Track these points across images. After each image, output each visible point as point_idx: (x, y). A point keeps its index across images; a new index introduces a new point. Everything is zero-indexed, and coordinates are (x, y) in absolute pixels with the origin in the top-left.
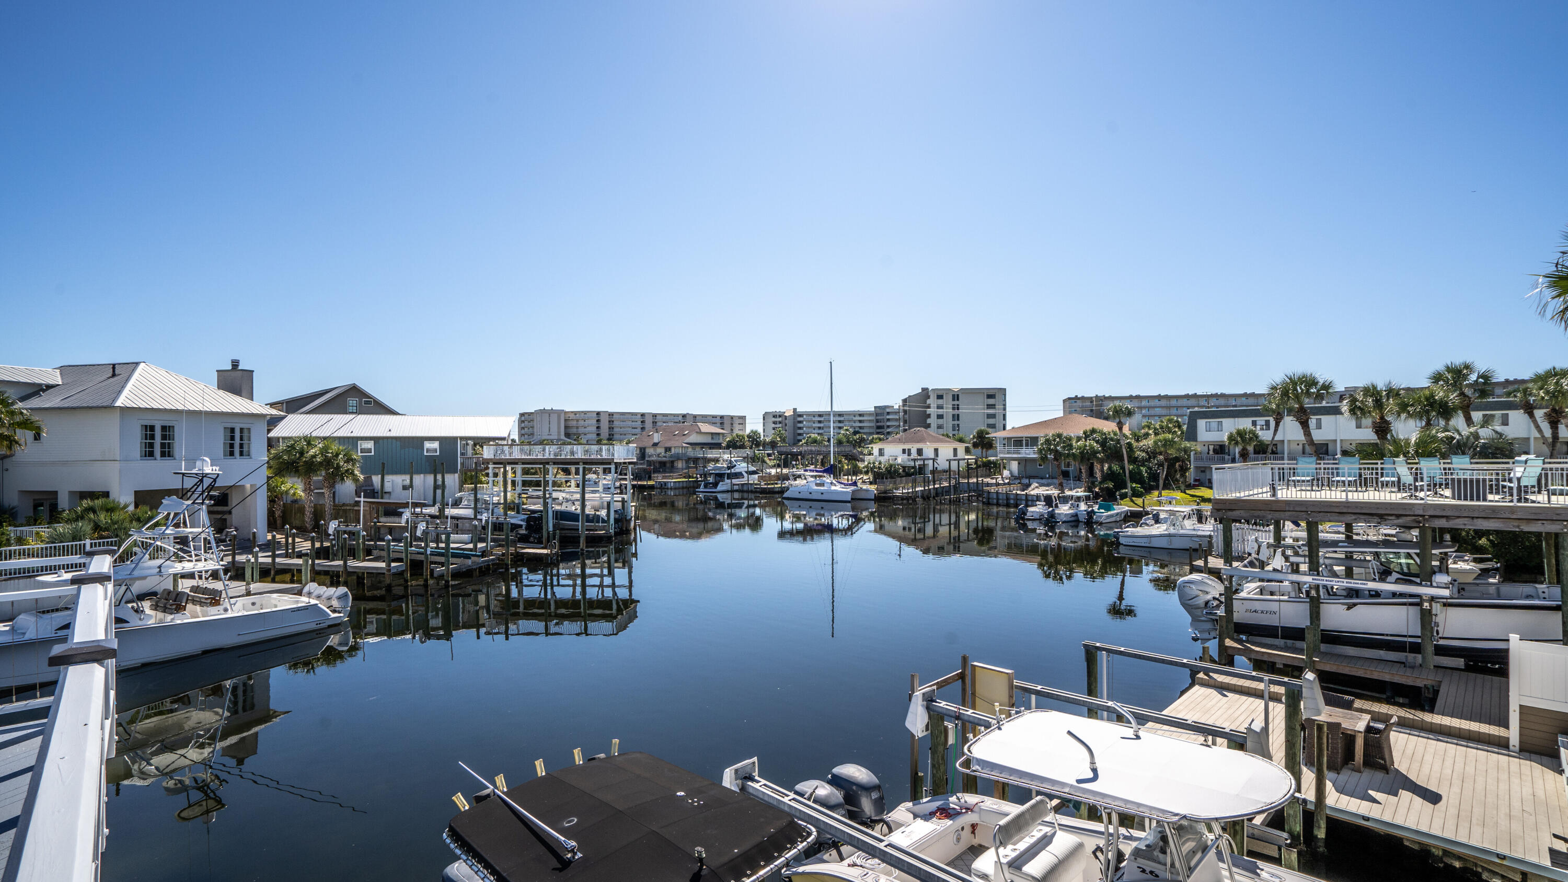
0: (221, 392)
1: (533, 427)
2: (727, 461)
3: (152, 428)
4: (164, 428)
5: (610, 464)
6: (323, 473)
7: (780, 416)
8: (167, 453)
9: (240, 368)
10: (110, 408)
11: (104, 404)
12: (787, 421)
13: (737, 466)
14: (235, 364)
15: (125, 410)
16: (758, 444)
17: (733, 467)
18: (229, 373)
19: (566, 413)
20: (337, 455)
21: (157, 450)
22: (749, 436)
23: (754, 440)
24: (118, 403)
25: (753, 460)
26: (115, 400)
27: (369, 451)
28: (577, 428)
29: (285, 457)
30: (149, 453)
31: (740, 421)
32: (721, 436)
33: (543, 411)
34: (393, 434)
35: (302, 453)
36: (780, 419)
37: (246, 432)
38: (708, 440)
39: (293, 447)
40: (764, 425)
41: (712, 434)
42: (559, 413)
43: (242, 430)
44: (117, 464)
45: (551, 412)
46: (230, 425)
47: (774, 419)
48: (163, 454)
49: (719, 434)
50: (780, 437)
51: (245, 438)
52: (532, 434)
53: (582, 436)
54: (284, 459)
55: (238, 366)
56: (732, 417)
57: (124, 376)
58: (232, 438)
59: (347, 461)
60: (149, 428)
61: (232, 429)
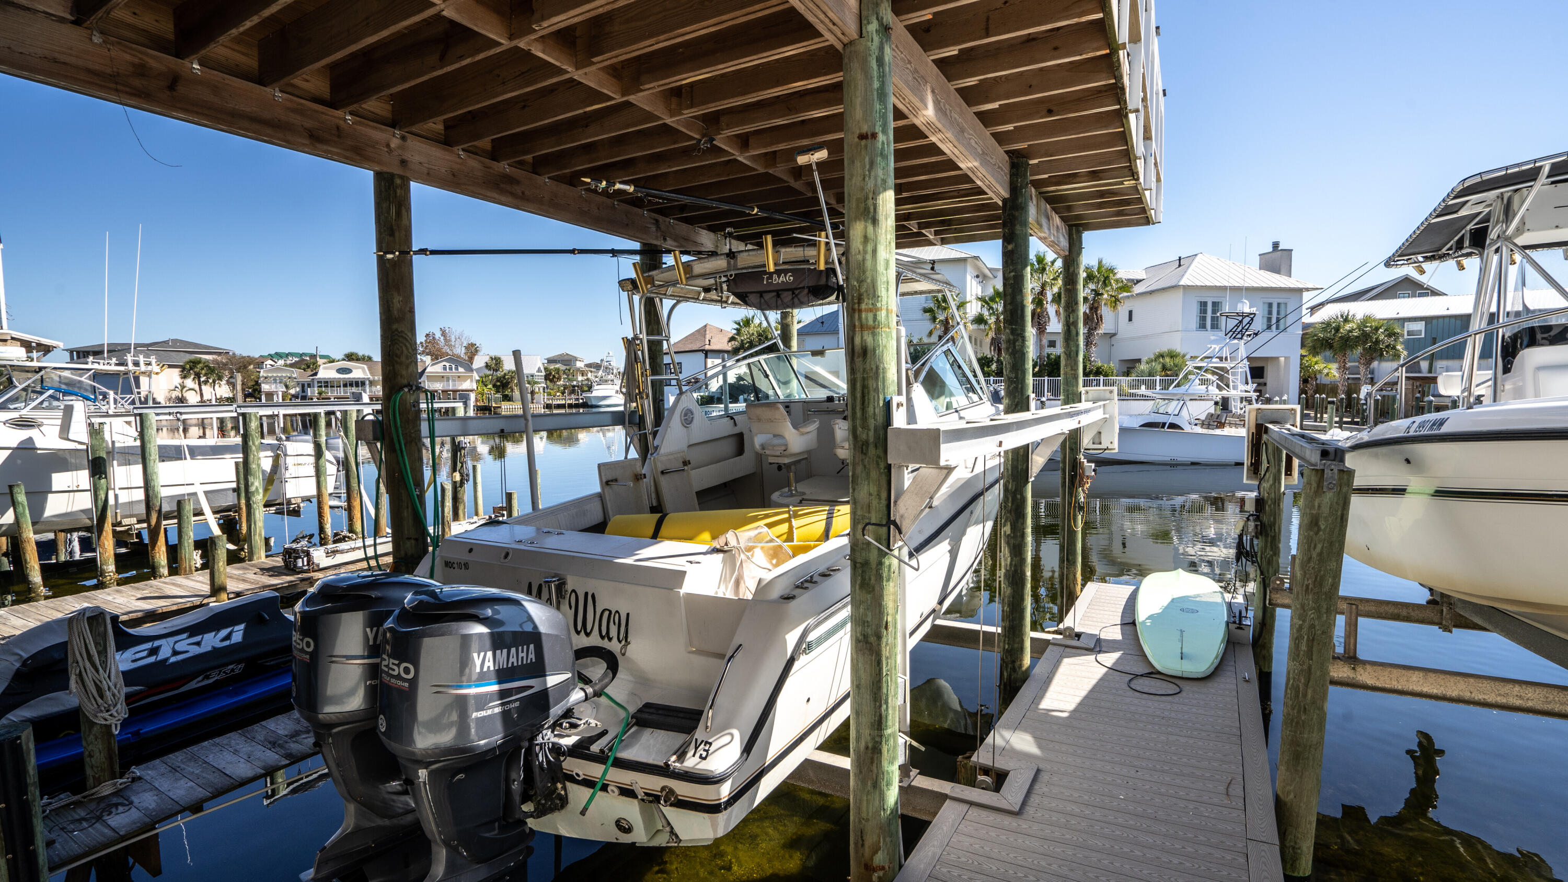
0: (1262, 272)
3: (1206, 303)
4: (1215, 302)
6: (1360, 348)
8: (1215, 326)
9: (1281, 248)
10: (1178, 287)
11: (1176, 285)
14: (1277, 245)
15: (1188, 288)
18: (1270, 254)
20: (1377, 329)
21: (1208, 322)
24: (1184, 283)
26: (1182, 279)
29: (1318, 336)
30: (1202, 326)
35: (1337, 329)
37: (1282, 306)
39: (1330, 326)
43: (1279, 304)
44: (1177, 336)
46: (1270, 301)
48: (1211, 327)
51: (1282, 312)
54: (1316, 339)
55: (1279, 246)
57: (1187, 265)
58: (1270, 313)
59: (1389, 336)
60: (1203, 305)
61: (1270, 305)
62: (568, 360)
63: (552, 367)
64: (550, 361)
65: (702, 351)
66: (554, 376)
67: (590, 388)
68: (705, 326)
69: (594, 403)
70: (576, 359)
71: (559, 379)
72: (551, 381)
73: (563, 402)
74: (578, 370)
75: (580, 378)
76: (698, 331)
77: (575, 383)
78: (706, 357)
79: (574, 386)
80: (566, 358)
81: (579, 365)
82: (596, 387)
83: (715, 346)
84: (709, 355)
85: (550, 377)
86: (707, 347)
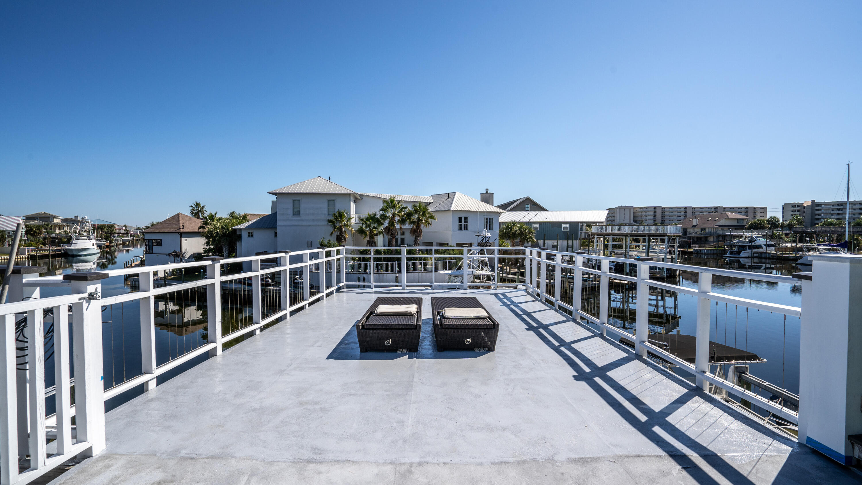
0: (482, 203)
1: (614, 217)
2: (749, 237)
3: (461, 218)
4: (465, 218)
5: (664, 236)
6: (519, 238)
7: (798, 206)
8: (466, 229)
9: (489, 192)
10: (449, 210)
11: (447, 209)
12: (805, 210)
13: (757, 241)
14: (487, 190)
15: (453, 211)
16: (776, 226)
17: (753, 241)
18: (485, 194)
19: (634, 208)
20: (526, 230)
21: (463, 227)
22: (768, 221)
23: (772, 223)
24: (452, 209)
25: (772, 237)
26: (450, 208)
27: (537, 228)
28: (641, 217)
29: (505, 231)
30: (460, 229)
31: (762, 210)
32: (745, 221)
33: (620, 208)
34: (548, 220)
35: (511, 228)
36: (799, 208)
37: (491, 219)
38: (735, 223)
39: (508, 226)
40: (783, 213)
41: (738, 219)
42: (630, 208)
43: (490, 218)
44: (451, 233)
45: (625, 208)
46: (486, 217)
47: (792, 209)
48: (464, 229)
49: (743, 219)
50: (797, 221)
51: (491, 222)
52: (614, 221)
53: (644, 222)
54: (504, 232)
55: (488, 191)
56: (755, 208)
57: (452, 198)
58: (487, 223)
59: (530, 233)
60: (460, 218)
61: (487, 219)
62: (46, 218)
63: (31, 223)
64: (28, 218)
65: (178, 233)
66: (35, 232)
67: (69, 240)
68: (178, 214)
69: (75, 253)
70: (54, 217)
71: (40, 233)
72: (32, 235)
73: (46, 253)
74: (56, 225)
75: (57, 231)
76: (173, 217)
77: (54, 235)
78: (181, 237)
79: (53, 238)
80: (44, 216)
81: (56, 221)
82: (76, 242)
83: (186, 230)
84: (183, 235)
85: (29, 231)
86: (182, 230)
